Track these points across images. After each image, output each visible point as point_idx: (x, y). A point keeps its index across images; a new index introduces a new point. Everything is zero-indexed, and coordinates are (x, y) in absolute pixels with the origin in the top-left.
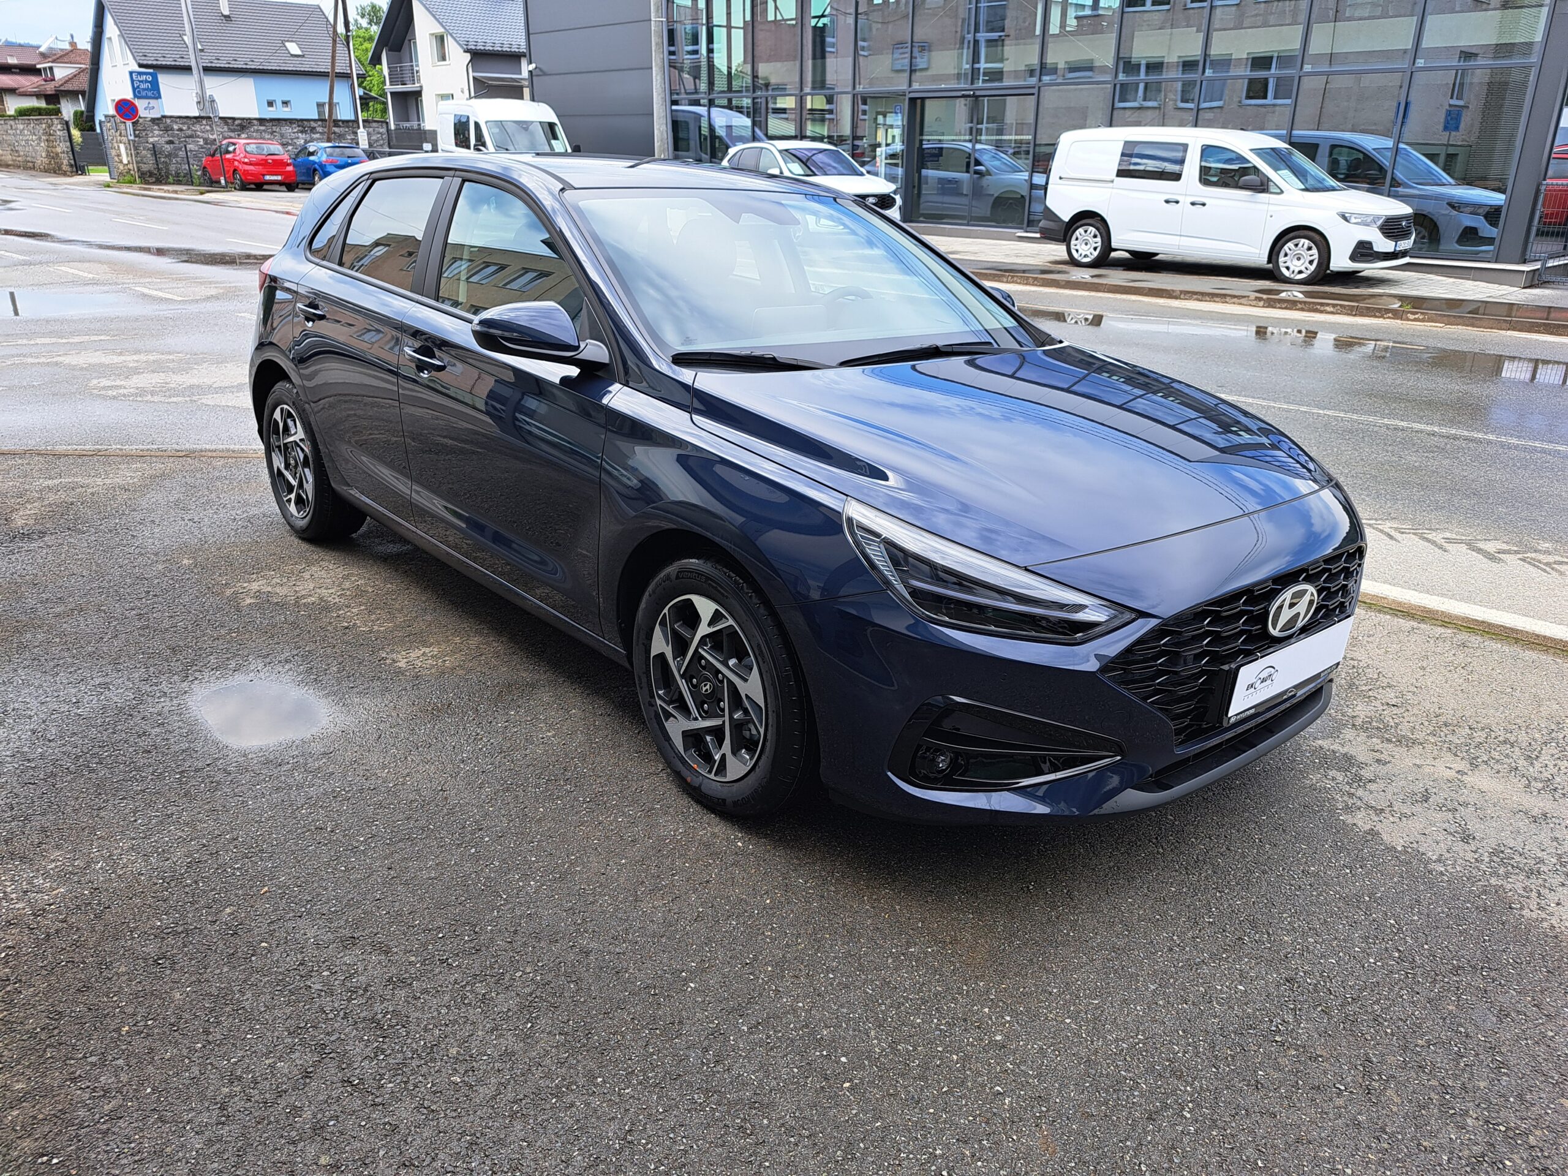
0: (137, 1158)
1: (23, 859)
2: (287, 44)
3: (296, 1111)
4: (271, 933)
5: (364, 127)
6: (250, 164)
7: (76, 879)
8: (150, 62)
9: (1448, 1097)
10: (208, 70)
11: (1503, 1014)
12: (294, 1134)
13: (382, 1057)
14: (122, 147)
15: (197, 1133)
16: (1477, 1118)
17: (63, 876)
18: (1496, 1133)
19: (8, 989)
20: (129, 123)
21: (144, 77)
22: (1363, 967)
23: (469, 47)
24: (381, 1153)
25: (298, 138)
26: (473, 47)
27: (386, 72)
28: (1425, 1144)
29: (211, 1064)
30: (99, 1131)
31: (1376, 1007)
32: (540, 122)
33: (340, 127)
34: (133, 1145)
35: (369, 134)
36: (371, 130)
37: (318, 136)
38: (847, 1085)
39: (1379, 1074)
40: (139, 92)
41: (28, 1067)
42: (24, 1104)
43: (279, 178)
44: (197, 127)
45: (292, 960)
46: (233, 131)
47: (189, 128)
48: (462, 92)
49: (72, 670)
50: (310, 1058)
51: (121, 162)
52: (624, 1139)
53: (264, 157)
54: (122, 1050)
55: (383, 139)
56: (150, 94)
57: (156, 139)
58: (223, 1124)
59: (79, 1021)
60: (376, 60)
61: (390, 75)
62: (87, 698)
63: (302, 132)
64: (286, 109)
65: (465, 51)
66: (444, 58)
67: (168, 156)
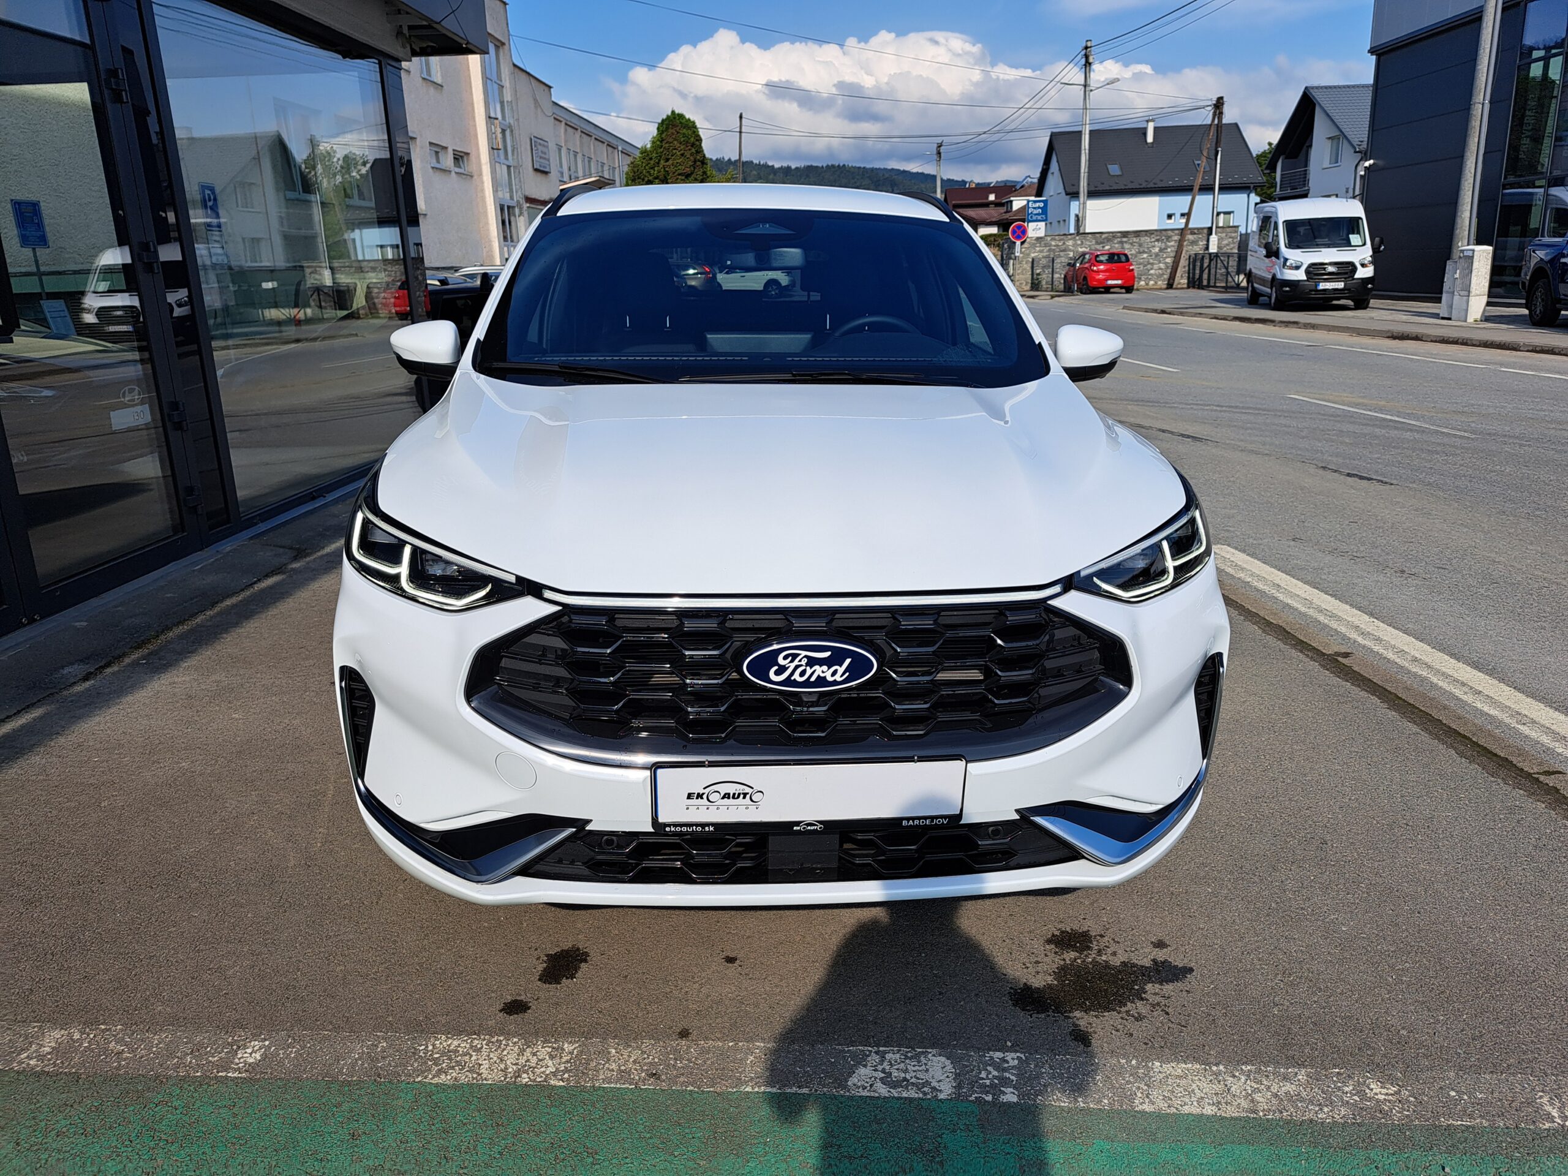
10: (1093, 194)
20: (1018, 243)
21: (1037, 205)
23: (1360, 147)
25: (1154, 246)
27: (1278, 179)
35: (1220, 239)
36: (1224, 235)
40: (1032, 217)
43: (1119, 282)
46: (1100, 243)
48: (1347, 192)
55: (1234, 243)
56: (1039, 218)
57: (1037, 254)
61: (1281, 181)
65: (1356, 152)
66: (1336, 161)
67: (1043, 268)
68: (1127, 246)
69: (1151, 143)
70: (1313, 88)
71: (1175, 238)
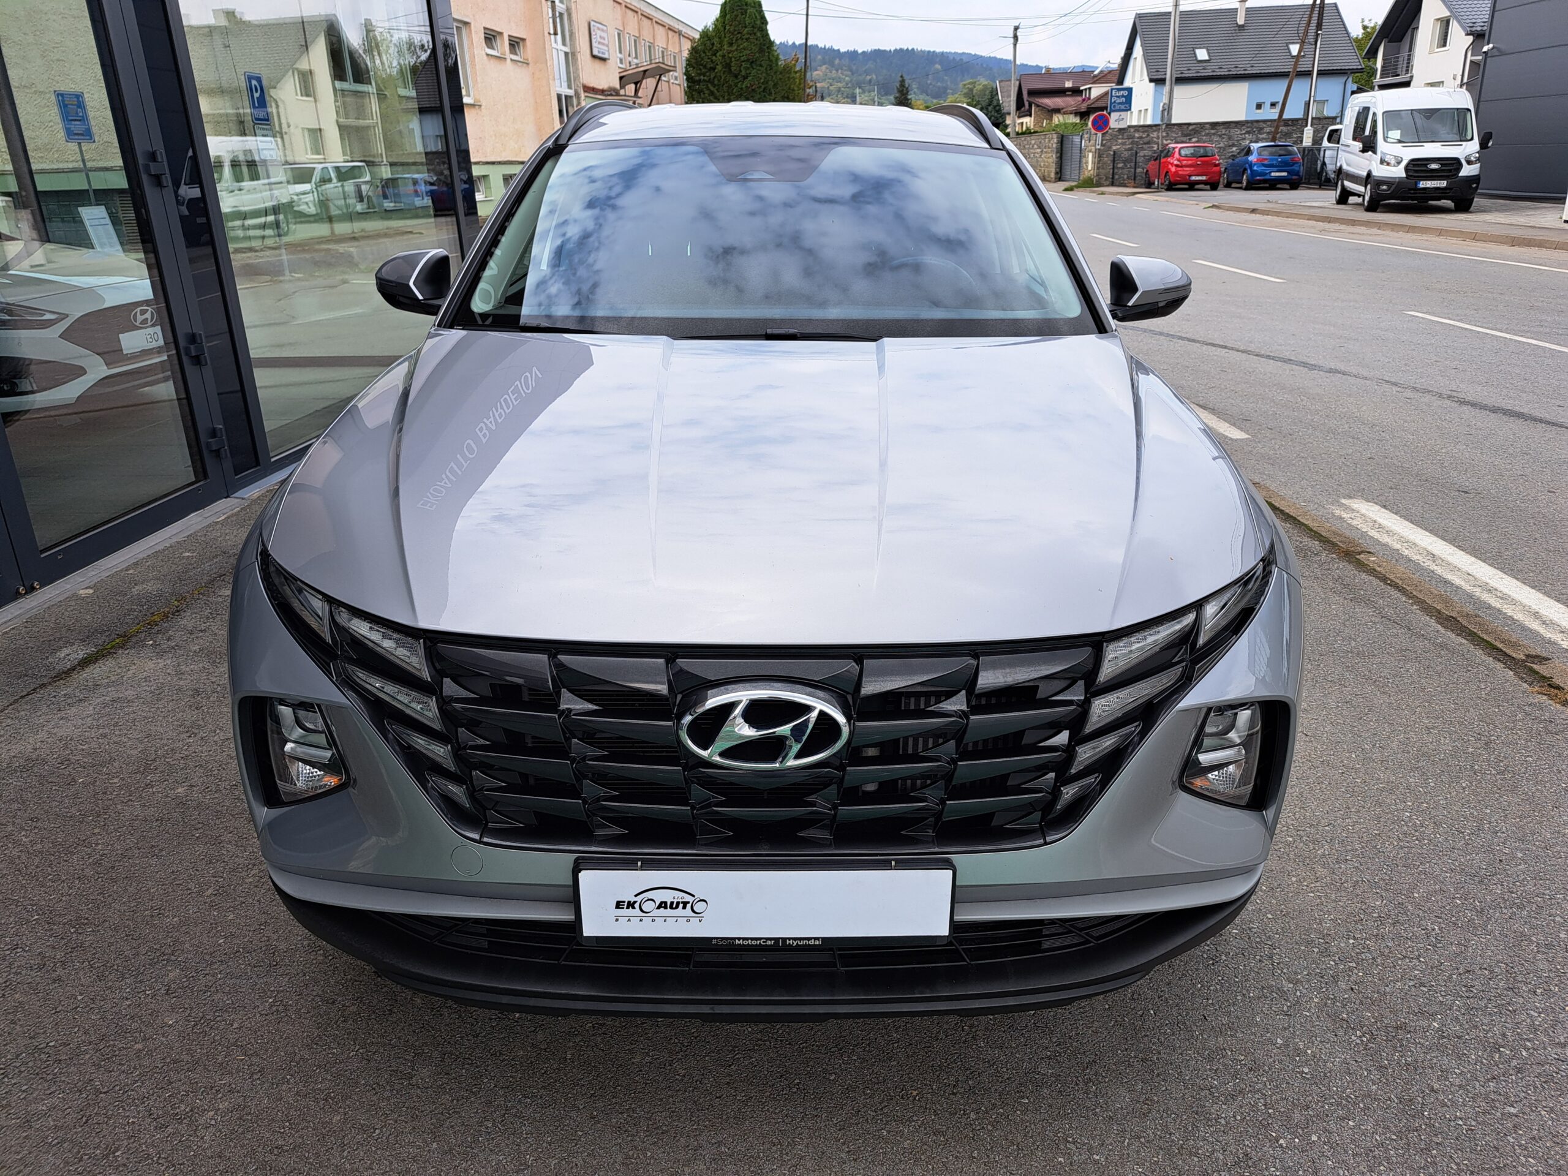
2: (1292, 47)
5: (1311, 126)
6: (1182, 166)
10: (1181, 80)
14: (1090, 155)
20: (1100, 135)
21: (1121, 93)
23: (1474, 29)
25: (1244, 139)
26: (1479, 29)
32: (1453, 109)
33: (1289, 125)
35: (1316, 131)
37: (1264, 136)
40: (1114, 106)
43: (1204, 178)
44: (1155, 134)
46: (1186, 135)
47: (1148, 135)
48: (1455, 79)
51: (1086, 168)
56: (1123, 107)
60: (1372, 53)
61: (1383, 67)
63: (1248, 133)
65: (1467, 34)
66: (1444, 45)
67: (1124, 162)
68: (1216, 139)
69: (1243, 26)
71: (1268, 130)
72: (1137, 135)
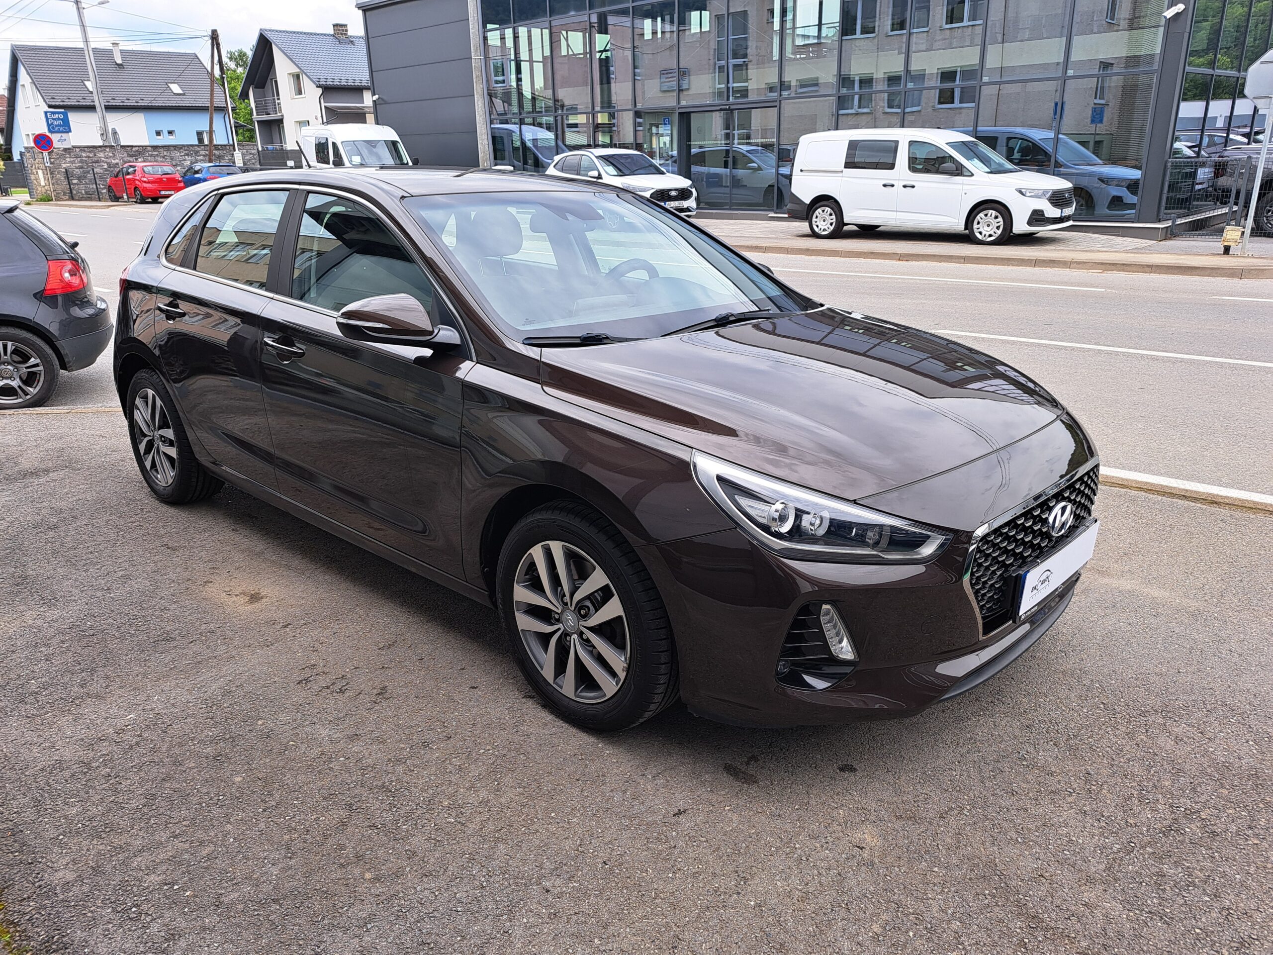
0: (234, 882)
1: (97, 696)
2: (172, 86)
3: (342, 847)
4: (296, 735)
5: (239, 149)
6: (149, 182)
7: (141, 708)
8: (57, 104)
9: (1144, 792)
10: (109, 108)
11: (1178, 740)
12: (342, 861)
13: (395, 809)
14: (40, 172)
15: (273, 865)
16: (1165, 804)
17: (131, 707)
18: (1178, 812)
19: (111, 782)
20: (45, 153)
21: (56, 116)
22: (1080, 715)
23: (321, 83)
24: (408, 869)
25: (185, 160)
26: (324, 83)
27: (253, 105)
28: (1131, 821)
29: (272, 821)
30: (202, 867)
31: (1090, 740)
32: (385, 141)
33: (219, 150)
34: (229, 875)
35: (243, 155)
36: (245, 151)
37: (201, 158)
38: (727, 808)
39: (1095, 781)
40: (53, 128)
41: (140, 830)
42: (144, 854)
44: (101, 155)
45: (315, 752)
46: (131, 156)
47: (95, 155)
48: (316, 119)
49: (98, 567)
50: (344, 814)
51: (40, 185)
52: (578, 850)
53: (160, 176)
54: (206, 816)
55: (254, 159)
56: (62, 129)
57: (68, 165)
58: (290, 858)
59: (169, 799)
60: (244, 95)
61: (256, 107)
62: (115, 586)
63: (188, 155)
64: (171, 137)
65: (317, 87)
66: (300, 93)
67: (79, 178)
68: (160, 159)
69: (121, 65)
70: (266, 30)
71: (203, 152)
72: (84, 155)
